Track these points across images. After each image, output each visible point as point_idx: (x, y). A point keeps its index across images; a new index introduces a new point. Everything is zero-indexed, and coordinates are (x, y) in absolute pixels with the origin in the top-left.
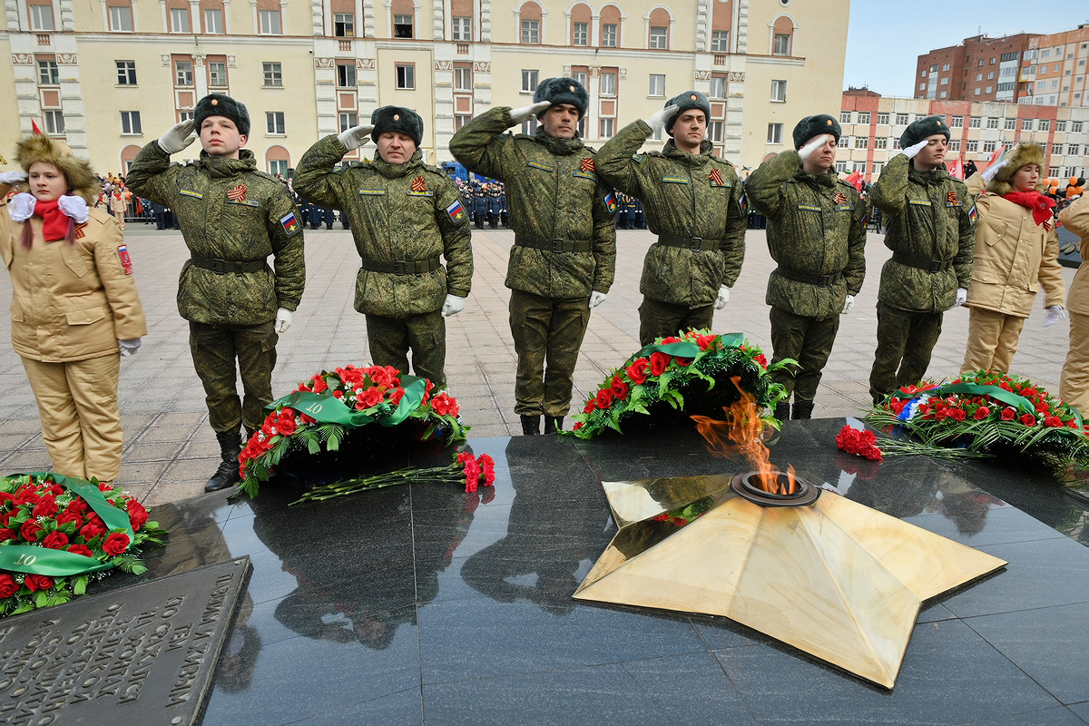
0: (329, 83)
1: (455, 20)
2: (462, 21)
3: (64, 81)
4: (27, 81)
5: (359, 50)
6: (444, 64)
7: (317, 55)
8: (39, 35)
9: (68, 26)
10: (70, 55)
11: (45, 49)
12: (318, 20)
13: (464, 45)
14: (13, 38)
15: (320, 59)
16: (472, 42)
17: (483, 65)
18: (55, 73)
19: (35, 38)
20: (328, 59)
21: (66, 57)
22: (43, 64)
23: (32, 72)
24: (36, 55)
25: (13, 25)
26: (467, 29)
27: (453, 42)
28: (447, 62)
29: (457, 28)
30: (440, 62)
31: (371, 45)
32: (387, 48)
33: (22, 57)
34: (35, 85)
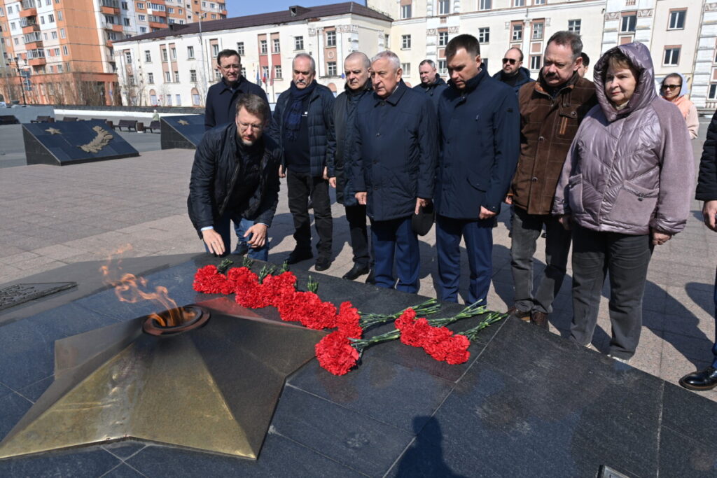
0: (614, 30)
4: (432, 44)
7: (608, 11)
9: (457, 10)
10: (455, 27)
11: (444, 25)
14: (429, 20)
15: (610, 13)
19: (439, 19)
20: (616, 13)
21: (453, 29)
22: (441, 34)
23: (435, 39)
24: (439, 29)
25: (430, 14)
28: (716, 4)
30: (710, 4)
33: (432, 31)
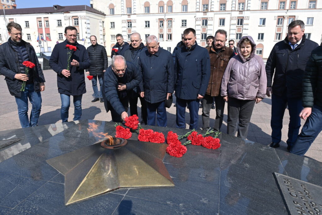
1: (239, 4)
2: (241, 4)
3: (133, 27)
5: (209, 15)
6: (234, 18)
7: (197, 17)
8: (128, 15)
9: (135, 12)
11: (129, 19)
12: (198, 7)
13: (241, 12)
14: (122, 16)
15: (197, 18)
16: (244, 11)
17: (247, 17)
18: (131, 25)
20: (200, 18)
21: (134, 20)
22: (128, 23)
23: (126, 25)
24: (127, 20)
26: (243, 6)
27: (238, 11)
28: (235, 17)
29: (239, 7)
30: (233, 17)
31: (212, 13)
32: (217, 14)
33: (124, 21)
34: (126, 28)
